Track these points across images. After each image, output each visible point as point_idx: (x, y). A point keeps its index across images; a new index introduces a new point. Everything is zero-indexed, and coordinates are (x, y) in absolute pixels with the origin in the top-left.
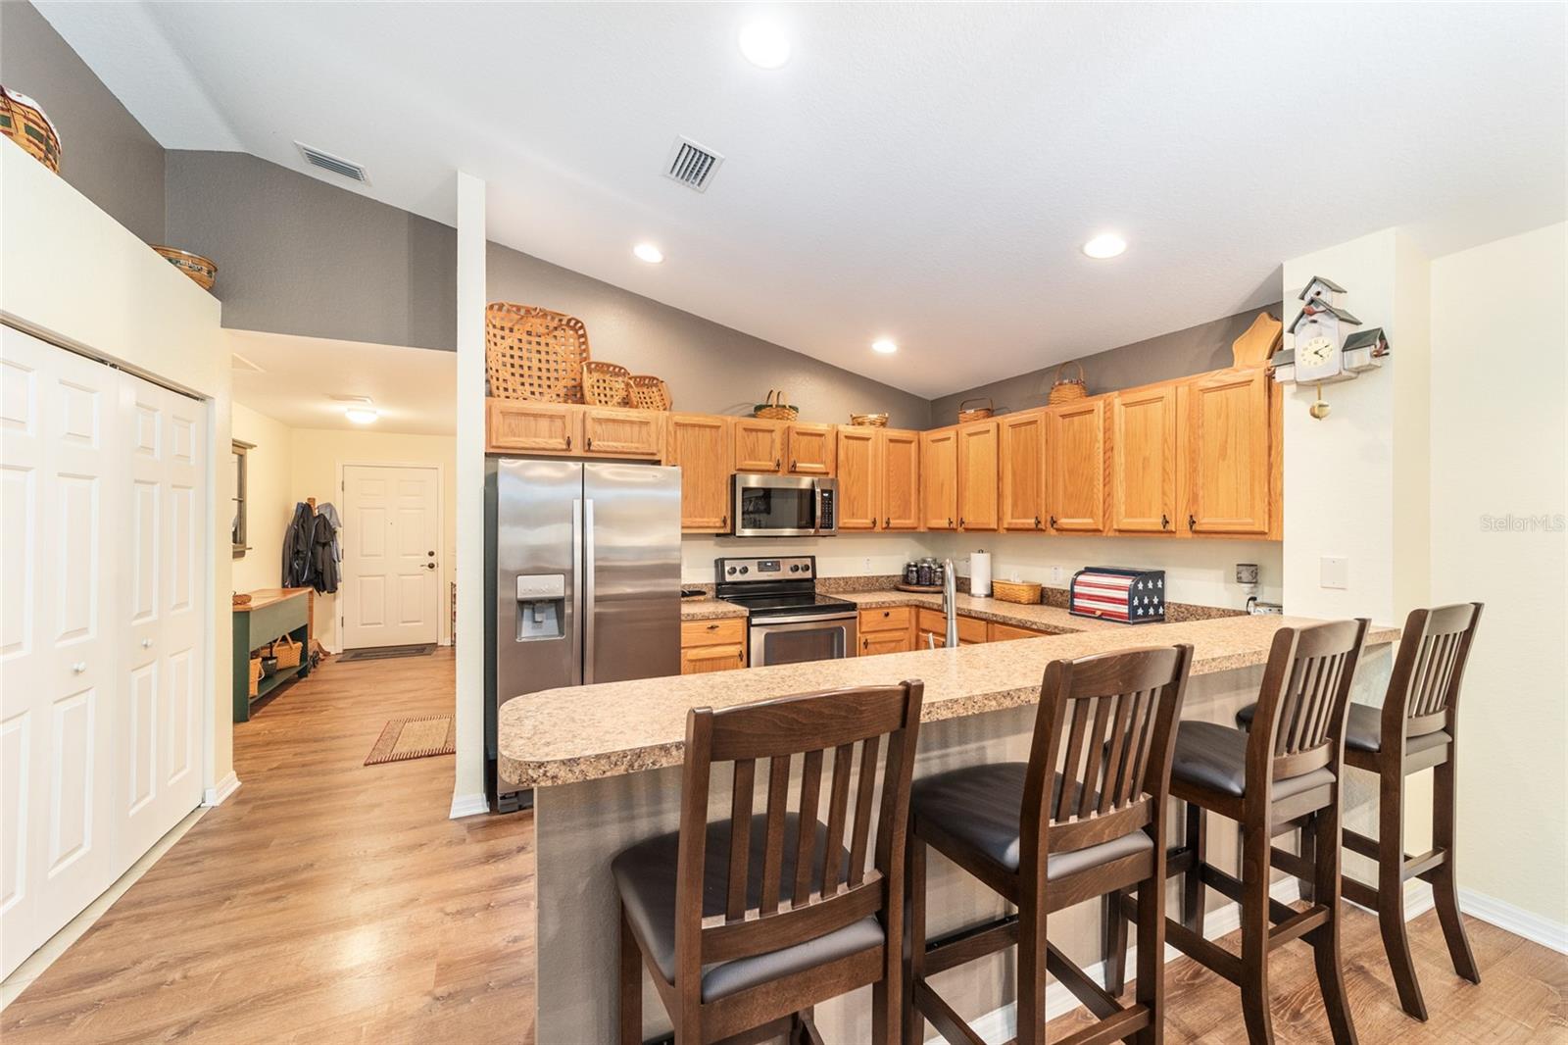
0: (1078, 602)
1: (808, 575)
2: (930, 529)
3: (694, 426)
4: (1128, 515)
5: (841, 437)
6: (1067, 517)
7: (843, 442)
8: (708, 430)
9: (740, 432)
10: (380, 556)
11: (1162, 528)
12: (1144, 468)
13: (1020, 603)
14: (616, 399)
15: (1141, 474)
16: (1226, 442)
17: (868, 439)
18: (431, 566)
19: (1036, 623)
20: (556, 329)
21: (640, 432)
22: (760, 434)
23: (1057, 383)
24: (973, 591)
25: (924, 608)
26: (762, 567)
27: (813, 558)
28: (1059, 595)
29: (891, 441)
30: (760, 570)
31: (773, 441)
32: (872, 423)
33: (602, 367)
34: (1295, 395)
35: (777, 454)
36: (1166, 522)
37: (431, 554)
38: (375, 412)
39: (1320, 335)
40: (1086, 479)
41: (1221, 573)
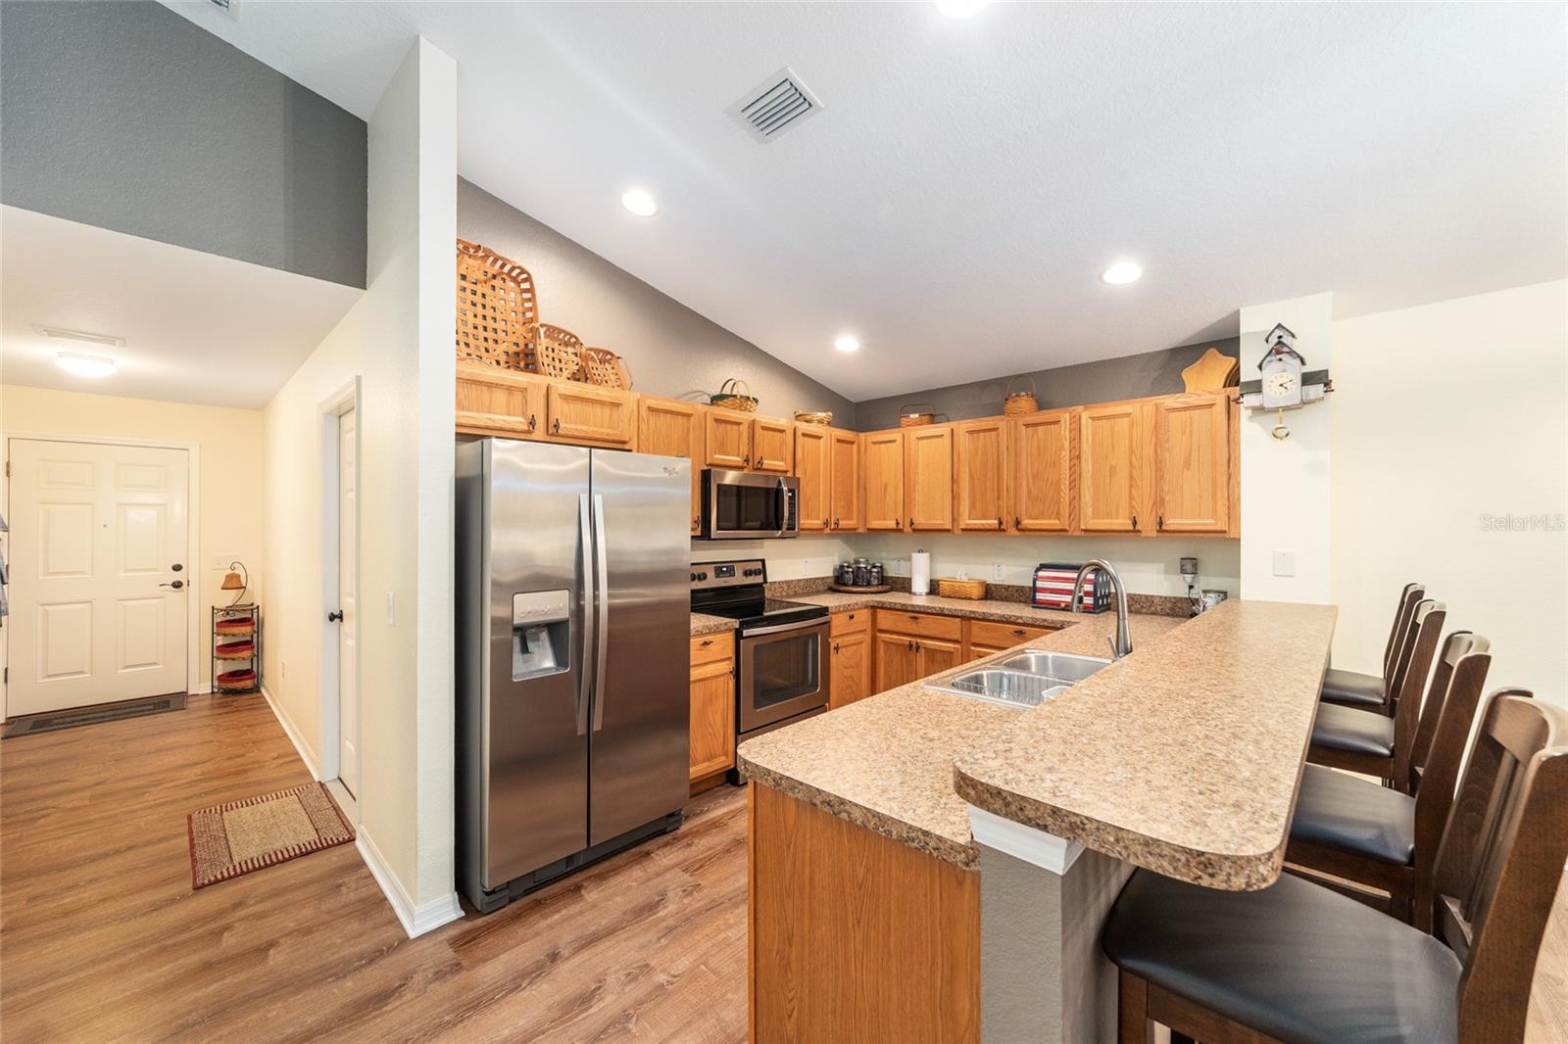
0: (1040, 596)
1: (759, 579)
2: (869, 529)
3: (666, 412)
4: (1095, 516)
5: (799, 434)
6: (1030, 518)
7: (800, 439)
8: (680, 417)
9: (710, 423)
10: (85, 573)
11: (1131, 528)
12: (1111, 476)
13: (970, 599)
14: (566, 373)
15: (1107, 481)
16: (1190, 454)
17: (819, 438)
18: (177, 585)
19: (1021, 618)
20: (494, 277)
21: (611, 415)
22: (729, 426)
23: (1014, 395)
24: (913, 590)
25: (881, 608)
26: (719, 572)
27: (763, 561)
28: (1003, 590)
29: (839, 441)
30: (717, 576)
31: (740, 434)
32: (820, 422)
33: (553, 332)
34: (1250, 419)
35: (744, 449)
36: (1135, 523)
37: (177, 568)
38: (112, 362)
39: (1285, 371)
40: (1051, 484)
41: (1161, 566)
